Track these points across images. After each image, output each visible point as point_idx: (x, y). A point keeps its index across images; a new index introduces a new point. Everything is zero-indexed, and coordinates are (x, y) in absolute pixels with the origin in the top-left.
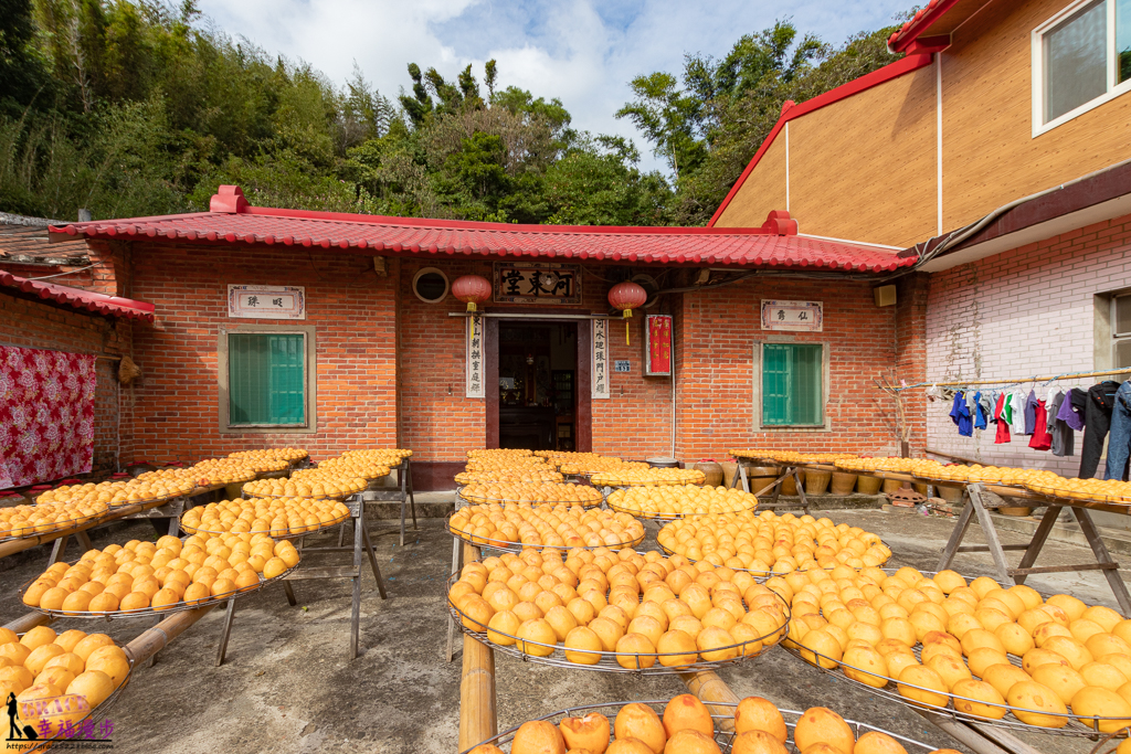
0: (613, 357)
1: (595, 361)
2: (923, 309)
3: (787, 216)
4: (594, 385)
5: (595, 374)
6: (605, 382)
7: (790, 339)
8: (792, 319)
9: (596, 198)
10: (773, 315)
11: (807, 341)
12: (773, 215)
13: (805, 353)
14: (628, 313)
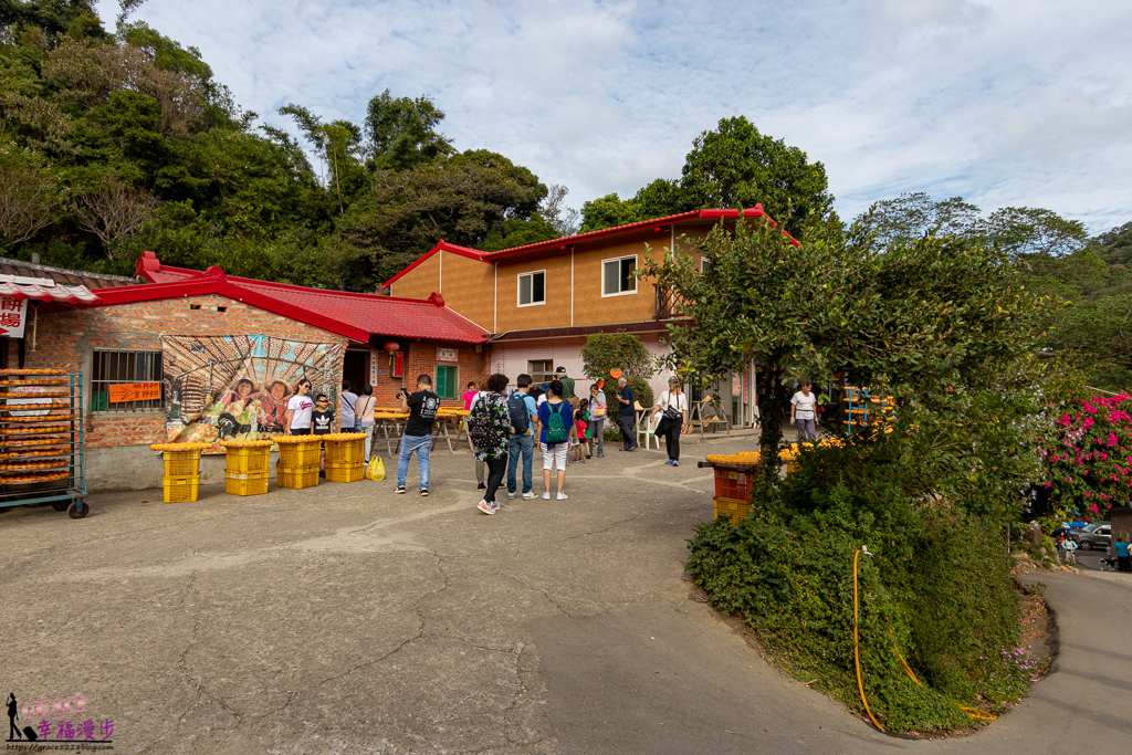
0: (379, 368)
1: (372, 370)
2: (490, 355)
3: (440, 296)
4: (371, 380)
5: (372, 376)
6: (376, 379)
7: (446, 364)
8: (447, 357)
10: (441, 355)
11: (452, 365)
12: (434, 294)
13: (451, 370)
14: (392, 353)
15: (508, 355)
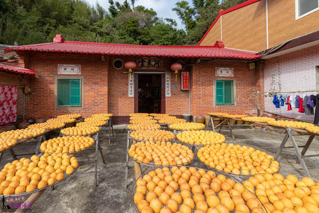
0: (172, 84)
1: (166, 86)
4: (166, 92)
5: (166, 89)
6: (169, 92)
7: (224, 79)
8: (224, 73)
9: (165, 36)
10: (219, 72)
11: (229, 79)
12: (217, 42)
14: (176, 72)
15: (284, 67)
